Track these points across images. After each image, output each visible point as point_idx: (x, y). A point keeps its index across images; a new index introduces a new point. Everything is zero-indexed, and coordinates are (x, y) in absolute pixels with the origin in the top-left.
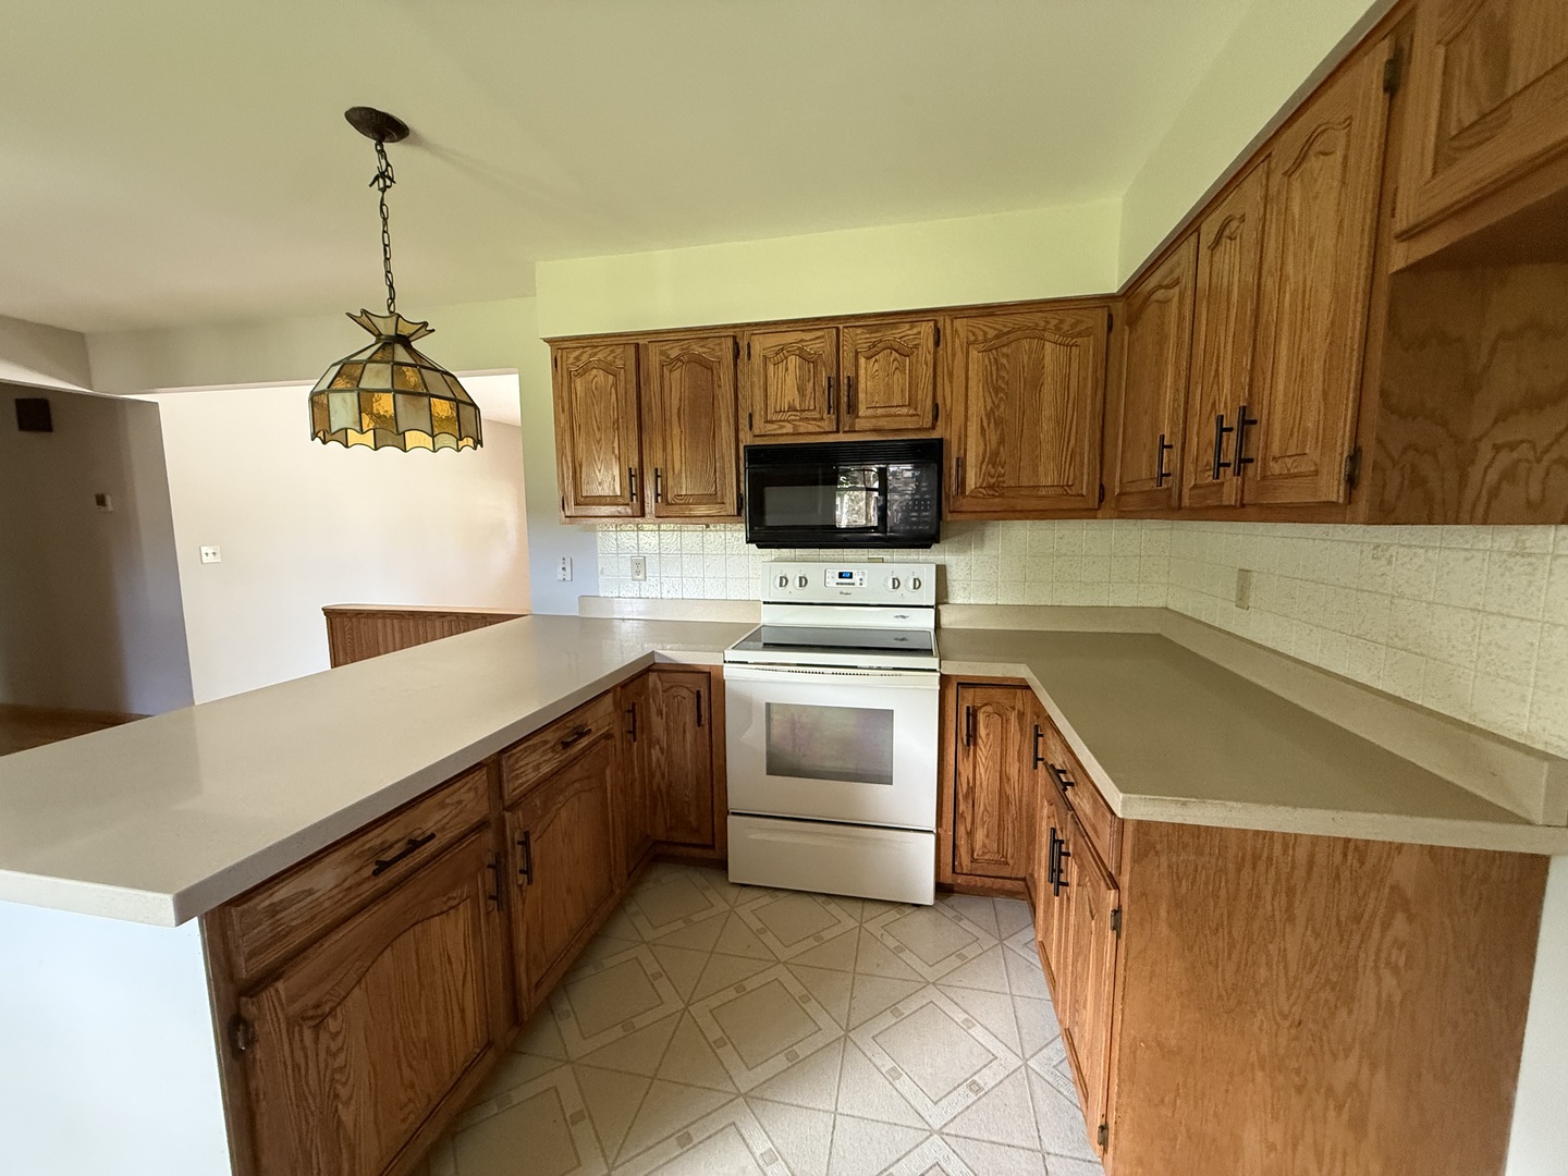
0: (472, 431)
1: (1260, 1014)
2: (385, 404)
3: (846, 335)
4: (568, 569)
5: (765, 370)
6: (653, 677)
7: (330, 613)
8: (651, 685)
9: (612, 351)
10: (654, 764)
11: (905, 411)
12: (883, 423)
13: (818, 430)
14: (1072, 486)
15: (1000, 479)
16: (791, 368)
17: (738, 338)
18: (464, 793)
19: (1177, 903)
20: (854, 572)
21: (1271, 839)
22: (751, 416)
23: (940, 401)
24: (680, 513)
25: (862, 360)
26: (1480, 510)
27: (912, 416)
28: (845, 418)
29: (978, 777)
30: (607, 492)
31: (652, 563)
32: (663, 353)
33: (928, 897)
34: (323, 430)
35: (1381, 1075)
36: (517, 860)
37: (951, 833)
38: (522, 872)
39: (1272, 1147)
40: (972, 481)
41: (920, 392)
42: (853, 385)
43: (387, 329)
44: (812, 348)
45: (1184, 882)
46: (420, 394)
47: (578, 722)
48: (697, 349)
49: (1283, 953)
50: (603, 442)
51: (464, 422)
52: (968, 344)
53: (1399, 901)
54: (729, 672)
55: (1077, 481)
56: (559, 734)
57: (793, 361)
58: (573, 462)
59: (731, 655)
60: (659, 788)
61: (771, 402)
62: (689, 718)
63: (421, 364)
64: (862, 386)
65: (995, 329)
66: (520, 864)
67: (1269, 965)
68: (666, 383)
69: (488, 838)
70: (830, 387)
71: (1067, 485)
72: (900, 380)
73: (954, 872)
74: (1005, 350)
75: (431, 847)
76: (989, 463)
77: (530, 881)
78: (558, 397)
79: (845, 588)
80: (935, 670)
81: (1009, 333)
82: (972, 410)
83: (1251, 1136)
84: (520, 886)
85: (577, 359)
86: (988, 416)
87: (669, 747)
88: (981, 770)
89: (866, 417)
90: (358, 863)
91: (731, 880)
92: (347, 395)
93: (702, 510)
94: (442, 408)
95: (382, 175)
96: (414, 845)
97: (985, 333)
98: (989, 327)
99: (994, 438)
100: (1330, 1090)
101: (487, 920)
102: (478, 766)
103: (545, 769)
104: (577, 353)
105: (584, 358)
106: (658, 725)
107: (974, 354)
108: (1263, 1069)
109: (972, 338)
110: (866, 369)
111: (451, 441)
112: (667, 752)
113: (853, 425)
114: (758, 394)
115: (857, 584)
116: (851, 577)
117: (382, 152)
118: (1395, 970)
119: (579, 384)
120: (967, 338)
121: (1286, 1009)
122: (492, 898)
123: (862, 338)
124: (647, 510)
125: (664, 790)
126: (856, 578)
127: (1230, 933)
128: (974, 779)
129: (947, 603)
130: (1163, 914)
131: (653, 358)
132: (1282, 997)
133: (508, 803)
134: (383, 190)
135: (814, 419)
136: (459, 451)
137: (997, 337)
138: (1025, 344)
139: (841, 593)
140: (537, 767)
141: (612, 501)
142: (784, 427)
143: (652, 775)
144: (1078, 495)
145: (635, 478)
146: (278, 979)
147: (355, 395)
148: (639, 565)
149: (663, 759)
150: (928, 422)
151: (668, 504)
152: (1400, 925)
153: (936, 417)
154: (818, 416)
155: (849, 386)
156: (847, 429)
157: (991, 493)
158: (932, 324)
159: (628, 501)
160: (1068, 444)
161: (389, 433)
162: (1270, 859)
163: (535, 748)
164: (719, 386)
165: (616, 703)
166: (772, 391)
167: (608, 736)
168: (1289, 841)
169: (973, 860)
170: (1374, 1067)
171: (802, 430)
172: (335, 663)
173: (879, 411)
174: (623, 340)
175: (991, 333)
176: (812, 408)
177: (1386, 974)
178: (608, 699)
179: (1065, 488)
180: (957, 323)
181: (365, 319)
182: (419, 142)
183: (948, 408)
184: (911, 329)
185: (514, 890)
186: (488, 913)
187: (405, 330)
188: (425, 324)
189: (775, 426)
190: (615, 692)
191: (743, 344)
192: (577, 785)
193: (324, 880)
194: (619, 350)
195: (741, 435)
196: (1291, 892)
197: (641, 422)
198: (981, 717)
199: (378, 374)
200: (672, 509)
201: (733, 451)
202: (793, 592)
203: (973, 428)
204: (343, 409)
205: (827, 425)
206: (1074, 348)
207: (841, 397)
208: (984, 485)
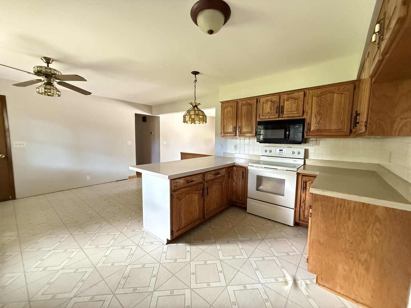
0: (205, 120)
1: (342, 239)
2: (193, 117)
3: (282, 96)
4: (222, 147)
5: (263, 105)
6: (235, 168)
7: (181, 153)
8: (234, 169)
9: (232, 103)
10: (234, 186)
11: (295, 112)
12: (290, 115)
13: (274, 117)
14: (342, 129)
15: (320, 128)
16: (269, 104)
17: (257, 99)
18: (199, 176)
19: (323, 212)
20: (283, 150)
21: (345, 201)
22: (259, 115)
23: (305, 109)
24: (243, 135)
25: (285, 101)
26: (397, 133)
27: (297, 113)
28: (281, 115)
29: (306, 198)
30: (229, 131)
31: (238, 146)
32: (242, 103)
33: (292, 224)
34: (185, 121)
35: (373, 259)
36: (206, 191)
37: (299, 210)
38: (207, 193)
39: (345, 270)
40: (312, 128)
41: (300, 107)
42: (283, 107)
43: (194, 105)
44: (274, 100)
45: (324, 208)
46: (198, 115)
47: (218, 172)
48: (249, 101)
49: (348, 227)
50: (229, 122)
51: (204, 119)
52: (313, 96)
53: (377, 219)
54: (249, 168)
55: (343, 128)
56: (215, 173)
57: (269, 103)
58: (224, 125)
59: (250, 164)
60: (234, 191)
61: (264, 112)
62: (241, 177)
63: (199, 110)
64: (285, 107)
65: (320, 92)
66: (207, 192)
67: (344, 229)
68: (242, 109)
69: (202, 185)
70: (277, 108)
71: (340, 129)
72: (294, 106)
73: (299, 220)
74: (323, 97)
75: (194, 183)
76: (317, 123)
77: (208, 195)
78: (222, 113)
79: (281, 153)
80: (296, 171)
81: (324, 92)
82: (313, 111)
83: (340, 267)
84: (206, 196)
85: (226, 105)
86: (317, 113)
87: (237, 182)
88: (307, 196)
89: (286, 114)
90: (185, 181)
91: (247, 212)
92: (188, 116)
93: (248, 135)
94: (201, 117)
95: (195, 81)
96: (192, 181)
97: (317, 93)
98: (319, 92)
99: (319, 118)
100: (360, 261)
101: (201, 199)
102: (201, 173)
103: (212, 178)
104: (225, 104)
105: (227, 105)
106: (235, 177)
107: (314, 98)
108: (343, 252)
109: (314, 94)
110: (286, 103)
111: (202, 122)
112: (236, 183)
113: (282, 116)
114: (261, 110)
115: (284, 153)
116: (282, 151)
117: (196, 77)
118: (377, 235)
119: (226, 110)
120: (312, 94)
121: (348, 239)
122: (202, 195)
123: (285, 97)
124: (237, 135)
125: (235, 191)
126: (283, 151)
127: (335, 220)
128: (305, 198)
129: (308, 158)
130: (320, 214)
131: (240, 104)
132: (347, 236)
133: (206, 181)
134: (195, 83)
135: (273, 115)
136: (203, 124)
137: (321, 94)
138: (328, 94)
139: (280, 154)
140: (210, 177)
141: (230, 133)
142: (266, 117)
143: (233, 188)
144: (343, 132)
145: (235, 128)
146: (176, 191)
147: (189, 116)
148: (236, 147)
149: (235, 185)
150: (301, 114)
151: (241, 133)
152: (378, 225)
153: (303, 113)
154: (274, 114)
155: (282, 107)
156: (281, 117)
157: (317, 131)
158: (303, 92)
159: (233, 133)
160: (340, 119)
161: (193, 121)
162: (344, 206)
163: (210, 173)
164: (253, 109)
165: (226, 171)
166: (264, 109)
167: (224, 176)
168: (349, 202)
169: (304, 218)
170: (371, 257)
171: (270, 117)
172: (181, 159)
173: (289, 113)
174: (234, 101)
175: (319, 93)
176: (273, 112)
177: (375, 236)
178: (224, 169)
179: (339, 130)
180: (310, 91)
181: (191, 104)
182: (201, 74)
183: (307, 111)
184: (298, 93)
185: (205, 196)
186: (201, 197)
187: (197, 104)
188: (200, 103)
189: (264, 117)
190: (226, 168)
191: (259, 100)
192: (217, 183)
193: (182, 181)
194: (234, 103)
195: (257, 119)
196: (349, 214)
197: (237, 117)
198: (308, 183)
199: (192, 112)
200: (242, 134)
201: (255, 123)
202: (268, 153)
203: (313, 116)
204: (187, 118)
205: (277, 116)
206: (343, 95)
207: (280, 110)
208: (316, 129)
